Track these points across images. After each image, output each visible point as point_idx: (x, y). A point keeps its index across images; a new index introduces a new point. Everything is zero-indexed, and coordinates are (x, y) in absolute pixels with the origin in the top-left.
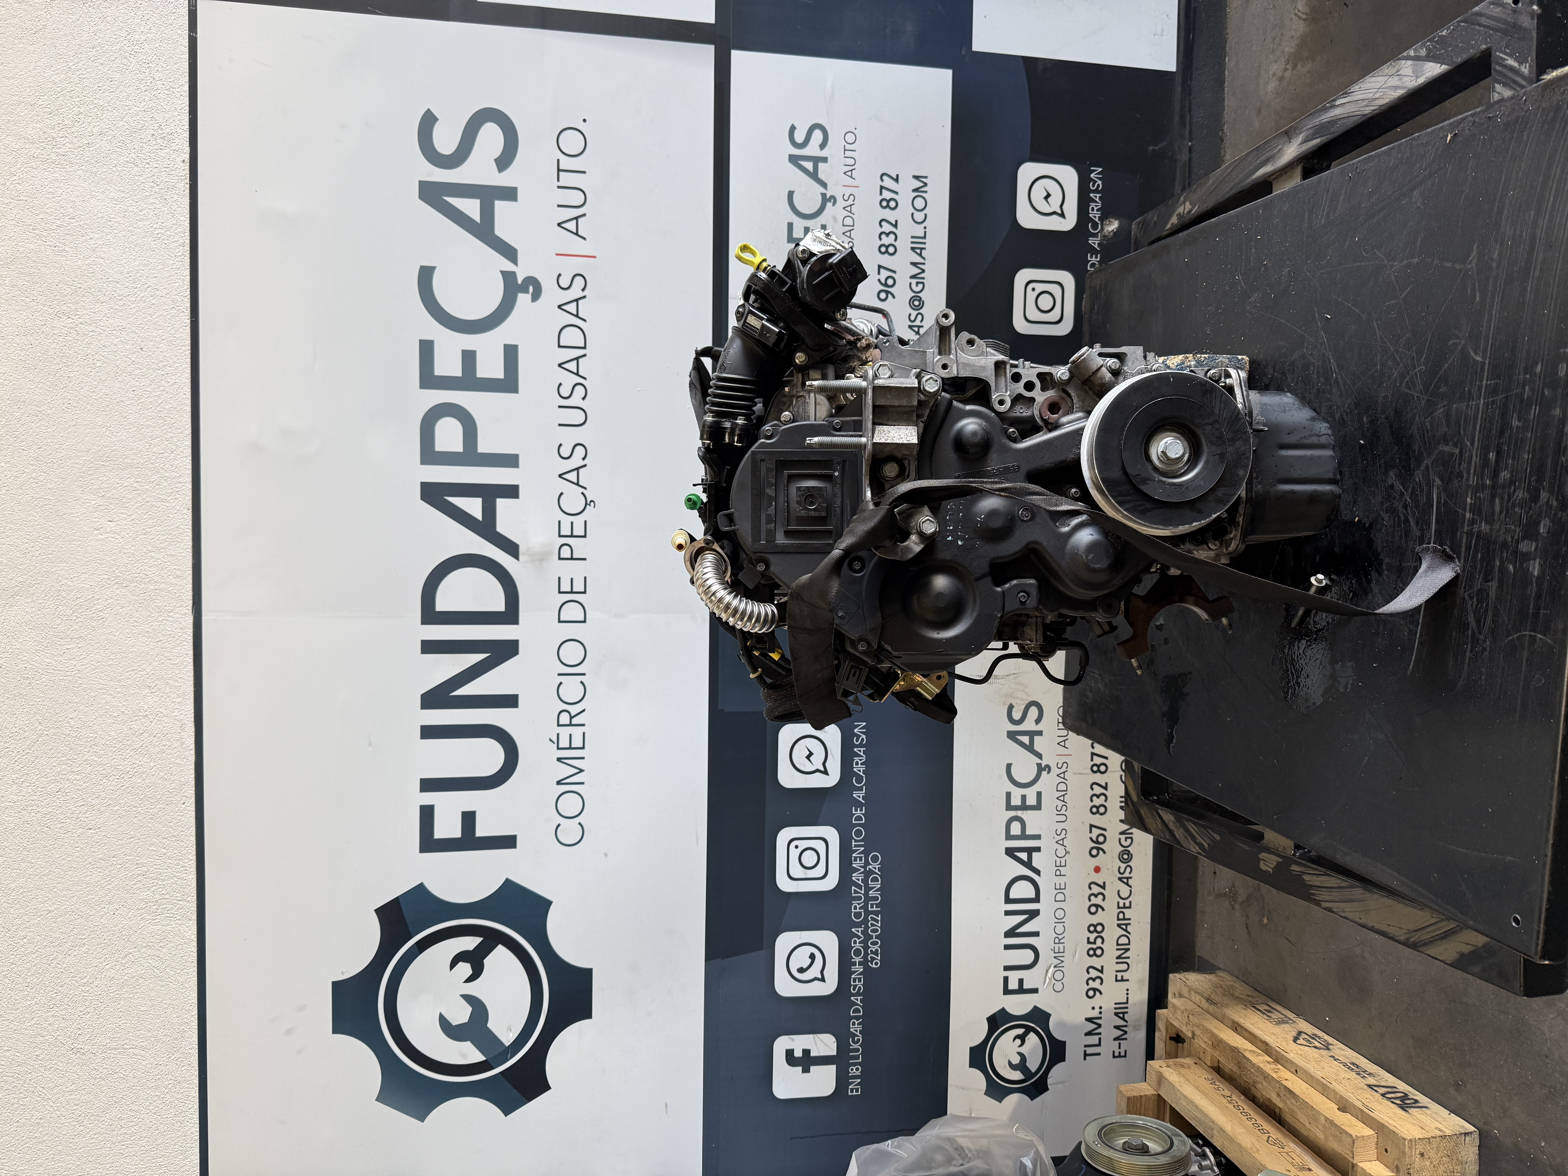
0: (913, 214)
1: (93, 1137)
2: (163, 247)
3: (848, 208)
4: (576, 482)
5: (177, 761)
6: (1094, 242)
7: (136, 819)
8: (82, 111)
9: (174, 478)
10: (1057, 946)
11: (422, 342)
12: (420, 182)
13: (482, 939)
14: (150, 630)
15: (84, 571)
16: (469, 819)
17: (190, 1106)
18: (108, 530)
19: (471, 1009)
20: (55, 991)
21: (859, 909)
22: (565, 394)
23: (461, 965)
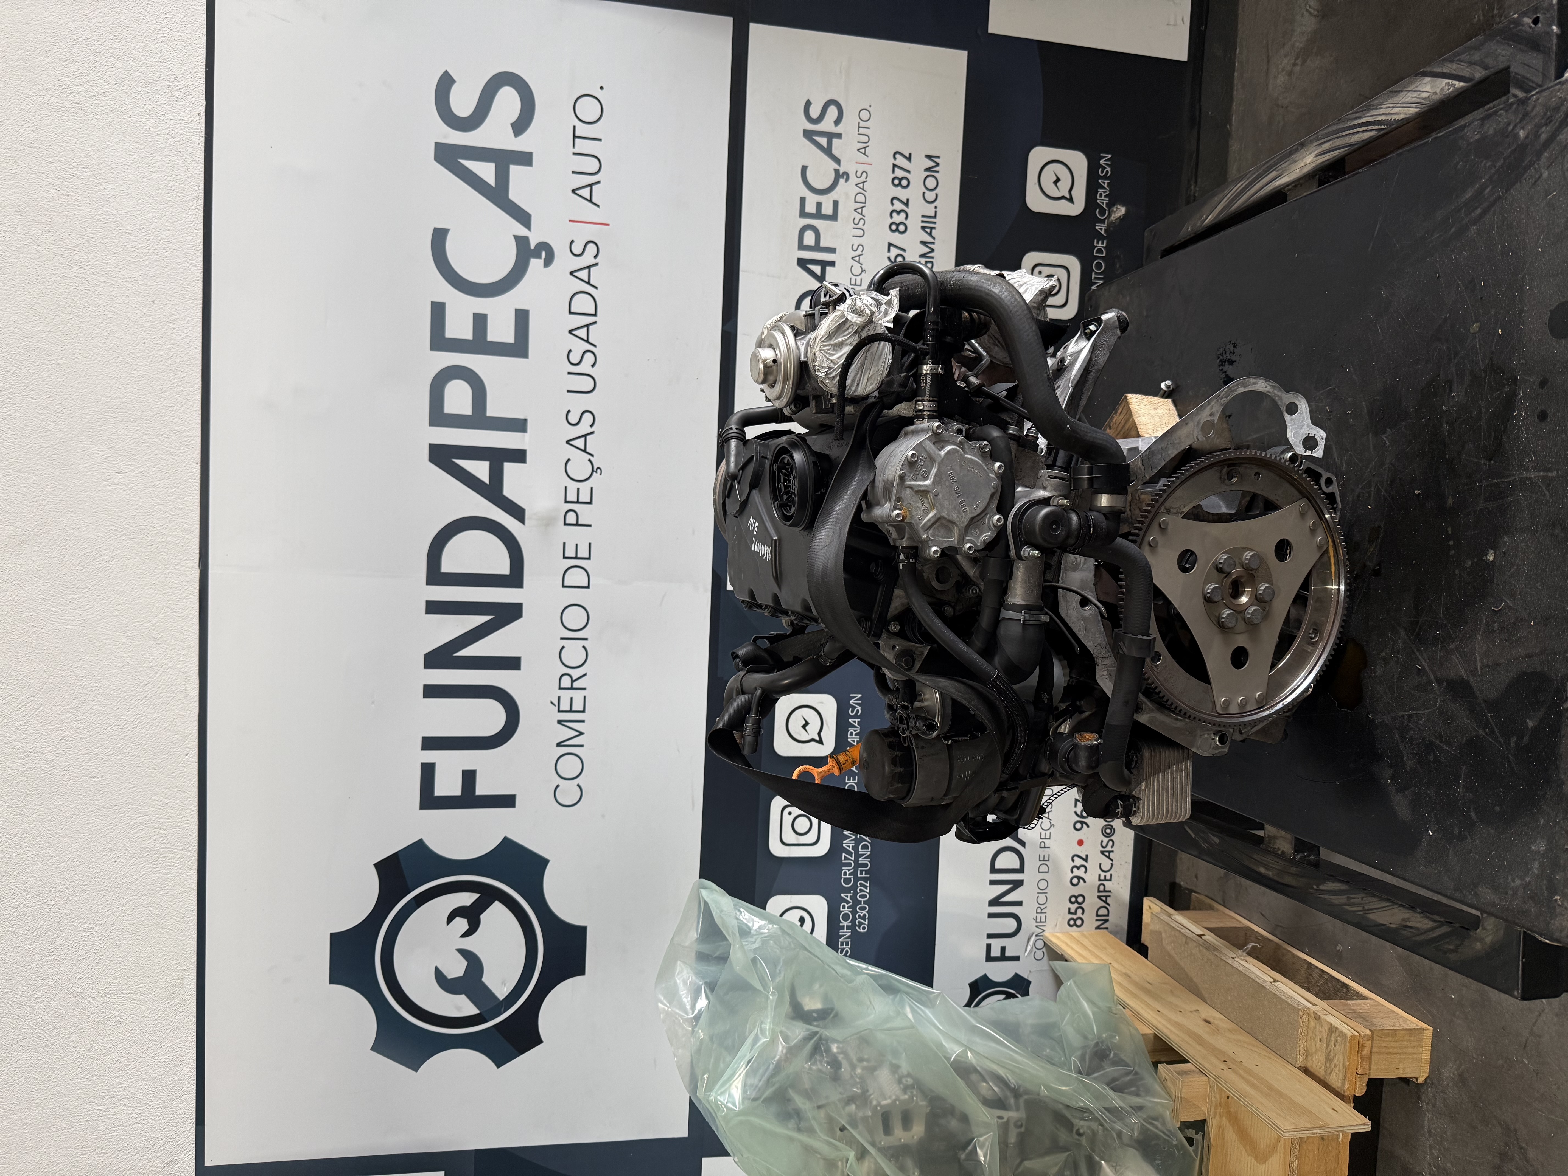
0: (924, 193)
1: (91, 1078)
2: (177, 199)
3: (861, 185)
4: (583, 448)
5: (181, 713)
6: (1101, 228)
7: (139, 769)
8: (97, 59)
9: (184, 432)
10: (1039, 916)
11: (434, 304)
12: (436, 143)
13: (479, 895)
14: (157, 582)
15: (91, 522)
16: (469, 777)
17: (187, 1052)
18: (116, 481)
19: (466, 963)
20: (56, 935)
21: (849, 875)
22: (575, 360)
23: (458, 919)
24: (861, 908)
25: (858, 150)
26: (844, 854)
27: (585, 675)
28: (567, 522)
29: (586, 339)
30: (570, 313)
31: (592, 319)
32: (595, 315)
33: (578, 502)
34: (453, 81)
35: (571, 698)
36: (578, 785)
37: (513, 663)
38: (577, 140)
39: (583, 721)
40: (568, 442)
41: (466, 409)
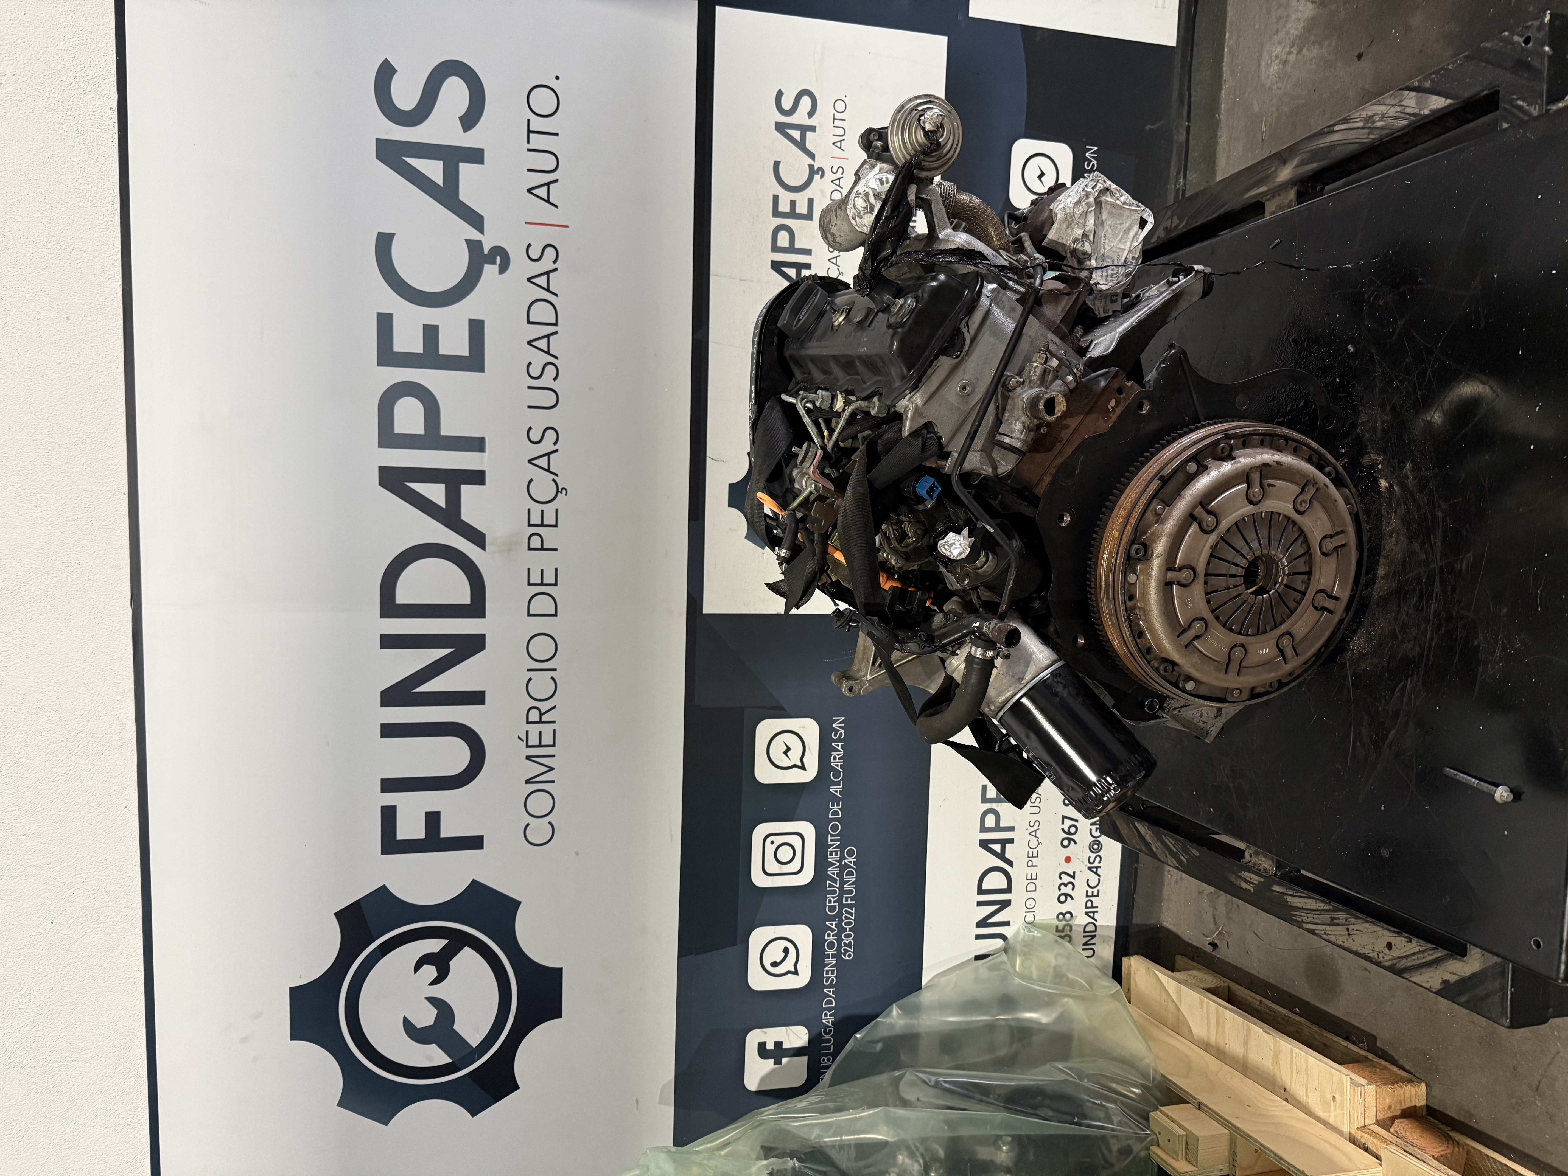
3: (837, 182)
4: (546, 467)
5: (118, 763)
9: (108, 460)
11: (380, 315)
12: (377, 140)
13: (447, 941)
16: (433, 819)
17: (139, 1118)
19: (436, 1011)
21: (834, 902)
22: (535, 374)
23: (426, 967)
24: (846, 936)
25: (833, 144)
26: (828, 882)
27: (554, 707)
28: (531, 547)
29: (546, 350)
30: (529, 322)
31: (552, 329)
32: (556, 324)
33: (542, 525)
34: (395, 71)
35: (540, 732)
36: (550, 823)
37: (476, 698)
38: (531, 135)
39: (553, 756)
40: (530, 461)
41: (419, 429)
